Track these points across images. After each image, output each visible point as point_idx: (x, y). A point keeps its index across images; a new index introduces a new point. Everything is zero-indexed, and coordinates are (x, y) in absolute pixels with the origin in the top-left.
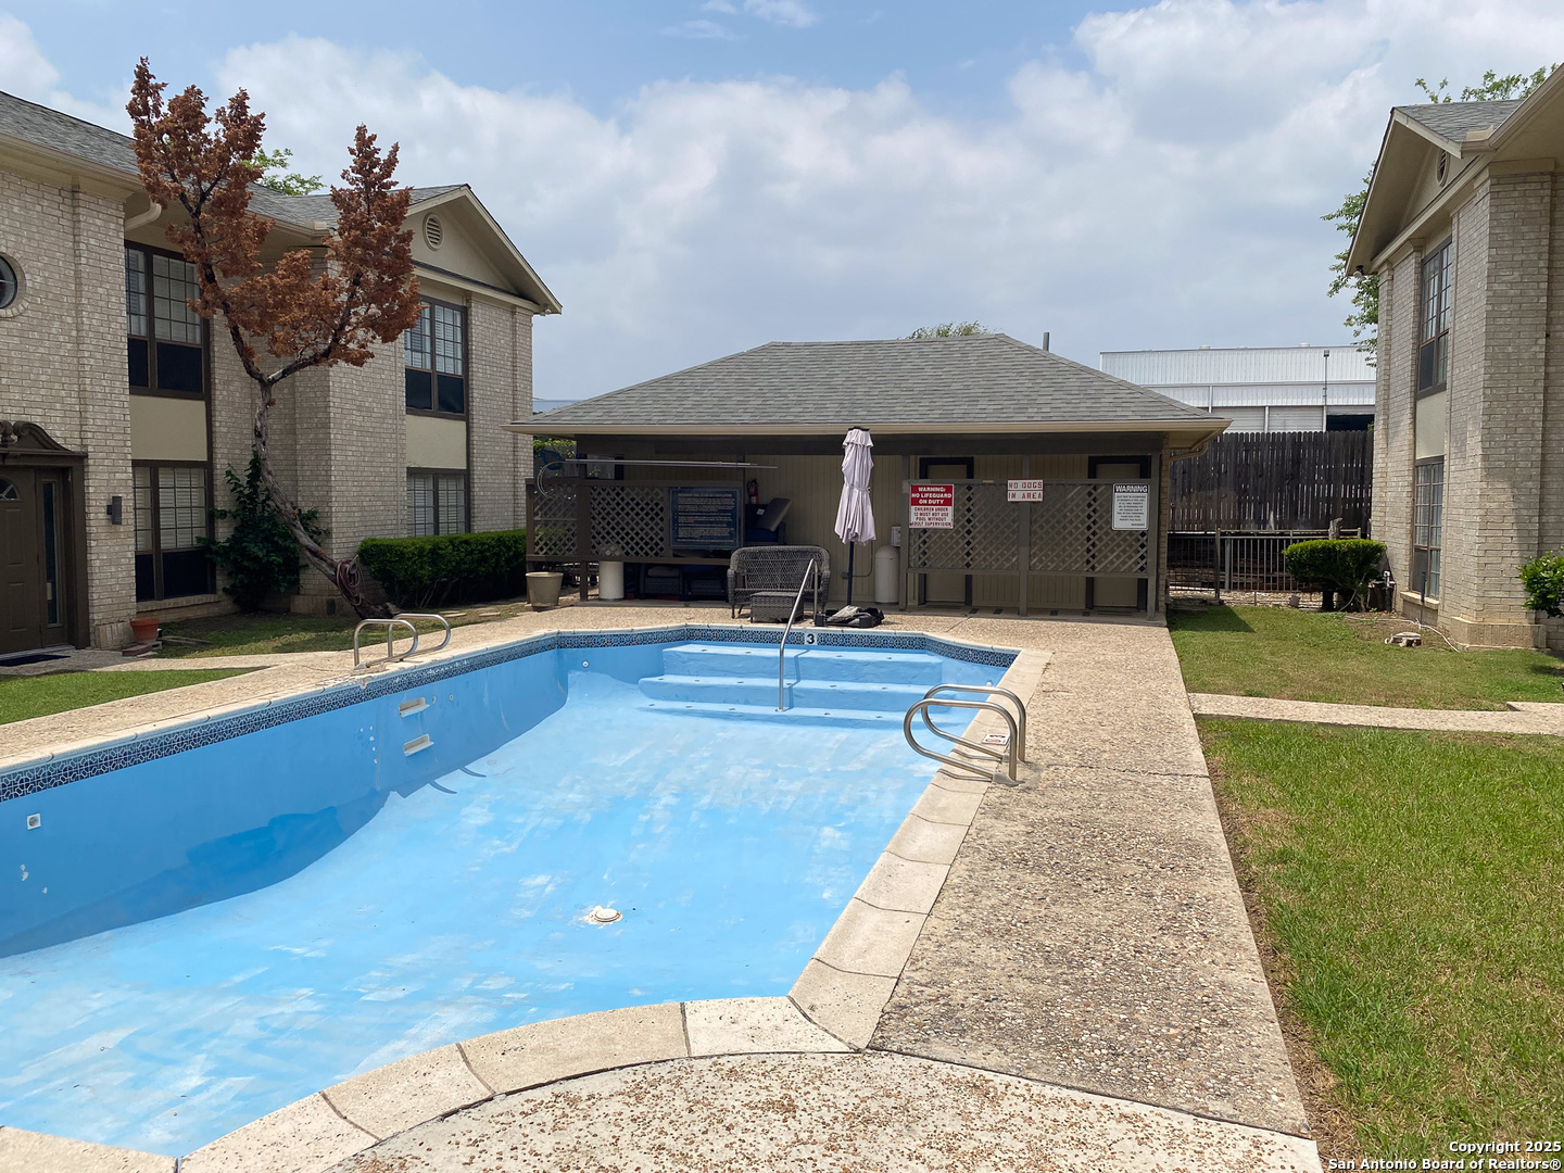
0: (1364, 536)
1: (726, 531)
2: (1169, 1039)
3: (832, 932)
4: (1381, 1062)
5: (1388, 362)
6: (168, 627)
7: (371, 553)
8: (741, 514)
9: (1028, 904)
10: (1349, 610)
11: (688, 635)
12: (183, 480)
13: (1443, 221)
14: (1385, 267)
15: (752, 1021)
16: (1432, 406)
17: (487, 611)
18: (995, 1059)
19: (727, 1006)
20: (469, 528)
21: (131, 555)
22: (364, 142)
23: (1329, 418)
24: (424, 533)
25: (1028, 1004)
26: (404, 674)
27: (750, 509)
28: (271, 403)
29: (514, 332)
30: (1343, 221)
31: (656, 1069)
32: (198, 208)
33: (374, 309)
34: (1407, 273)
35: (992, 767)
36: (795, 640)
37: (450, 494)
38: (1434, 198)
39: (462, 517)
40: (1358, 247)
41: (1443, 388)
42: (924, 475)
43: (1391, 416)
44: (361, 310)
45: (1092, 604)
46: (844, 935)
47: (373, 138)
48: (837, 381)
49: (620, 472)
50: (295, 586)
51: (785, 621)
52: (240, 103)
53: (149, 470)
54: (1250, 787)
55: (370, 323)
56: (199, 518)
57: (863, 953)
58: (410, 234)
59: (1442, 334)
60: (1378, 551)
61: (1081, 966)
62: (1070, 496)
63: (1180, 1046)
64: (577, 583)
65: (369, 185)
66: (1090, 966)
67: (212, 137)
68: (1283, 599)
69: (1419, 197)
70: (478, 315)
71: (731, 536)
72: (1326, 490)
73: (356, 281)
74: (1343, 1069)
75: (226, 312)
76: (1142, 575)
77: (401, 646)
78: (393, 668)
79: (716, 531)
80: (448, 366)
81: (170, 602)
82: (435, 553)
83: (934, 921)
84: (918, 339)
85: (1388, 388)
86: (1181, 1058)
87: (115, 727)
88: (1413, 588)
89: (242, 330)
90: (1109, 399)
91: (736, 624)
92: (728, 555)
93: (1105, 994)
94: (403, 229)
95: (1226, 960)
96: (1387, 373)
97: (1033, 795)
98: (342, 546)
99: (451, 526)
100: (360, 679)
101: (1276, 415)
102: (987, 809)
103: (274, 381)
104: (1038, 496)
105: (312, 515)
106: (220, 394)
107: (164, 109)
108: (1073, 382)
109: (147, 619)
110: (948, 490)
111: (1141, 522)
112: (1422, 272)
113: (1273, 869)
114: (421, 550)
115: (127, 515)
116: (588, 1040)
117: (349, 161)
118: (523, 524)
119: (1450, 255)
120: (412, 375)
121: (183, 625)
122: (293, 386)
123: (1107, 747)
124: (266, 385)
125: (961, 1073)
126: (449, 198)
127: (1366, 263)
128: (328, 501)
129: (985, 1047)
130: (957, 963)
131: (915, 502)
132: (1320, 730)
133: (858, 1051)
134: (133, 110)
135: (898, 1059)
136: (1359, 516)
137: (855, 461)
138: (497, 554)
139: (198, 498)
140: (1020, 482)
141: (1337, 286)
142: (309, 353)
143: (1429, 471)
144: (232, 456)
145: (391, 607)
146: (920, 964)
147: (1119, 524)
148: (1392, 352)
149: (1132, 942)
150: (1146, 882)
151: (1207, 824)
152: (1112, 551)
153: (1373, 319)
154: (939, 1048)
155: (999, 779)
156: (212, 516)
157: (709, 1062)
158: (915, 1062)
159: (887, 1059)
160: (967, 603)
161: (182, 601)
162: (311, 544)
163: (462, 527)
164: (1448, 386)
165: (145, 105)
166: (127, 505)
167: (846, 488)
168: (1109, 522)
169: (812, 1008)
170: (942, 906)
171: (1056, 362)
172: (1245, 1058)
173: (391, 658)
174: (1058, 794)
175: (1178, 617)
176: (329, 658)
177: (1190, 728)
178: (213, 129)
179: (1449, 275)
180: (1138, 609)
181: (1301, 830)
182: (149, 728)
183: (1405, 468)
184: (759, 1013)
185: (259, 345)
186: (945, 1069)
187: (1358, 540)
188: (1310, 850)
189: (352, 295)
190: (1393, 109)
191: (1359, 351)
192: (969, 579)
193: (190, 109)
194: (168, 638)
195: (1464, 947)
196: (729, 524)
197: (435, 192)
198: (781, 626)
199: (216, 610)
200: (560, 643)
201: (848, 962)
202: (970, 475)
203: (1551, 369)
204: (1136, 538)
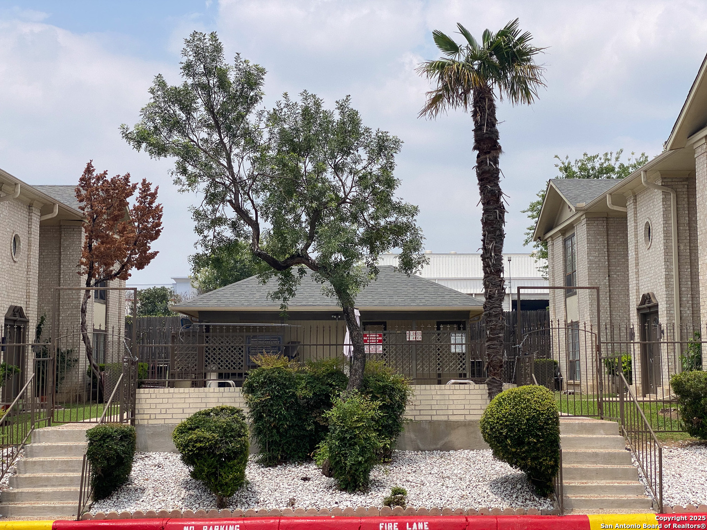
0: (548, 357)
5: (554, 280)
8: (283, 348)
13: (571, 227)
14: (550, 239)
16: (572, 300)
20: (104, 361)
22: (145, 186)
30: (530, 213)
34: (559, 242)
38: (567, 218)
39: (102, 356)
40: (540, 224)
41: (575, 293)
43: (556, 304)
59: (574, 271)
60: (556, 363)
62: (433, 338)
69: (559, 218)
76: (464, 372)
85: (554, 292)
88: (570, 378)
96: (554, 285)
104: (419, 338)
108: (430, 289)
110: (380, 336)
111: (463, 349)
112: (565, 244)
119: (575, 240)
127: (542, 236)
131: (366, 341)
140: (412, 332)
147: (453, 350)
148: (555, 276)
152: (451, 362)
153: (544, 255)
162: (94, 363)
163: (102, 361)
164: (577, 293)
168: (449, 349)
179: (574, 248)
183: (563, 326)
187: (546, 359)
190: (550, 180)
191: (539, 271)
202: (385, 329)
203: (612, 288)
204: (461, 355)
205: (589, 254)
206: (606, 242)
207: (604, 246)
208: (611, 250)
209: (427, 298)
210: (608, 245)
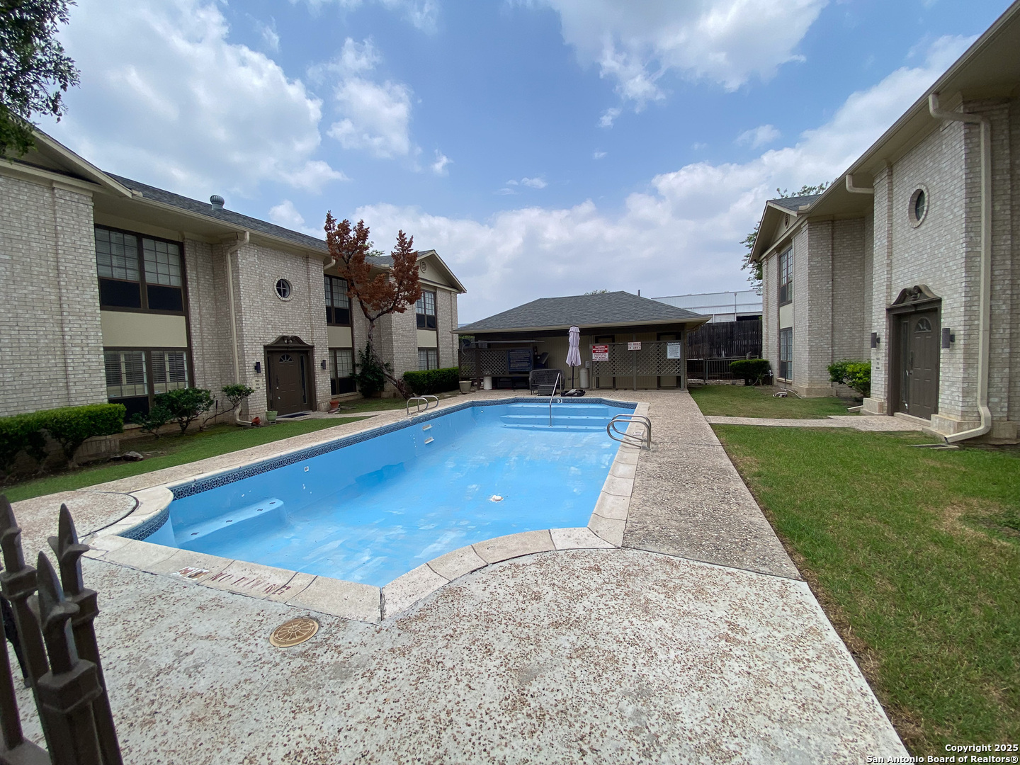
0: (760, 358)
1: (527, 364)
2: (736, 543)
3: (597, 503)
4: (821, 551)
5: (767, 294)
6: (342, 404)
7: (407, 376)
8: (532, 358)
9: (667, 493)
10: (756, 385)
11: (516, 401)
12: (345, 355)
13: (788, 241)
14: (765, 259)
15: (576, 536)
16: (786, 309)
17: (446, 395)
18: (672, 551)
19: (566, 531)
20: (438, 367)
21: (329, 379)
22: (401, 235)
23: (737, 317)
24: (424, 369)
25: (678, 530)
26: (423, 416)
27: (535, 357)
28: (374, 326)
29: (451, 300)
30: (747, 243)
31: (545, 554)
32: (348, 260)
33: (406, 293)
34: (774, 261)
35: (639, 444)
36: (555, 401)
37: (432, 356)
38: (784, 232)
39: (436, 364)
40: (755, 252)
41: (791, 302)
42: (597, 342)
44: (402, 294)
45: (660, 385)
46: (602, 505)
47: (404, 234)
48: (564, 310)
49: (489, 345)
50: (382, 389)
51: (551, 395)
52: (361, 224)
53: (333, 351)
54: (738, 449)
55: (405, 298)
56: (350, 367)
57: (610, 511)
58: (418, 266)
59: (789, 282)
60: (766, 362)
61: (694, 516)
62: (651, 347)
63: (742, 546)
64: (477, 385)
65: (403, 251)
66: (698, 516)
67: (353, 237)
68: (729, 382)
69: (777, 234)
70: (439, 294)
71: (529, 366)
72: (744, 343)
73: (400, 284)
74: (806, 554)
75: (358, 296)
76: (678, 375)
77: (422, 407)
78: (420, 414)
79: (524, 365)
80: (430, 313)
81: (341, 395)
82: (428, 376)
83: (633, 500)
84: (594, 295)
85: (767, 303)
86: (744, 551)
87: (330, 436)
88: (781, 376)
89: (363, 302)
90: (665, 312)
91: (533, 397)
92: (528, 373)
93: (706, 526)
94: (416, 265)
95: (749, 513)
96: (767, 298)
97: (657, 454)
98: (398, 374)
99: (433, 367)
100: (409, 418)
101: (717, 317)
102: (640, 459)
103: (374, 319)
104: (639, 348)
105: (387, 365)
106: (355, 325)
107: (336, 228)
108: (651, 307)
109: (334, 401)
110: (606, 347)
111: (678, 356)
112: (780, 260)
113: (756, 479)
114: (424, 375)
115: (328, 366)
116: (517, 543)
117: (397, 242)
118: (457, 365)
119: (791, 253)
120: (418, 316)
121: (346, 403)
122: (379, 321)
123: (680, 436)
124: (372, 320)
125: (660, 556)
126: (428, 255)
127: (756, 258)
128: (392, 359)
129: (667, 547)
130: (647, 515)
131: (594, 352)
132: (759, 428)
133: (619, 548)
134: (326, 229)
135: (635, 551)
136: (757, 350)
137: (574, 337)
138: (449, 376)
139: (350, 360)
140: (632, 343)
141: (744, 267)
142: (385, 309)
143: (785, 333)
144: (360, 345)
145: (415, 394)
146: (633, 515)
147: (669, 357)
149: (711, 507)
150: (709, 484)
151: (726, 462)
152: (667, 366)
153: (759, 277)
154: (649, 547)
155: (643, 448)
156: (354, 366)
157: (564, 552)
158: (642, 552)
159: (631, 551)
160: (614, 386)
161: (345, 395)
162: (388, 374)
163: (436, 367)
164: (793, 301)
165: (330, 227)
166: (327, 363)
167: (570, 348)
168: (666, 356)
169: (597, 532)
170: (635, 494)
171: (644, 299)
172: (768, 550)
173: (419, 411)
174: (667, 453)
175: (692, 389)
176: (397, 412)
177: (709, 428)
178: (352, 234)
179: (791, 262)
180: (677, 387)
181: (763, 465)
182: (342, 437)
183: (776, 332)
184: (578, 534)
185: (369, 307)
186: (654, 555)
187: (758, 359)
188: (769, 471)
189: (399, 289)
190: (768, 200)
192: (614, 378)
193: (344, 227)
194: (342, 407)
195: (841, 507)
196: (528, 362)
197: (424, 253)
198: (549, 397)
199: (356, 397)
200: (473, 405)
201: (605, 514)
202: (613, 341)
203: (834, 293)
204: (676, 361)
205: (810, 260)
206: (830, 246)
207: (828, 250)
208: (835, 254)
209: (645, 314)
210: (833, 249)
